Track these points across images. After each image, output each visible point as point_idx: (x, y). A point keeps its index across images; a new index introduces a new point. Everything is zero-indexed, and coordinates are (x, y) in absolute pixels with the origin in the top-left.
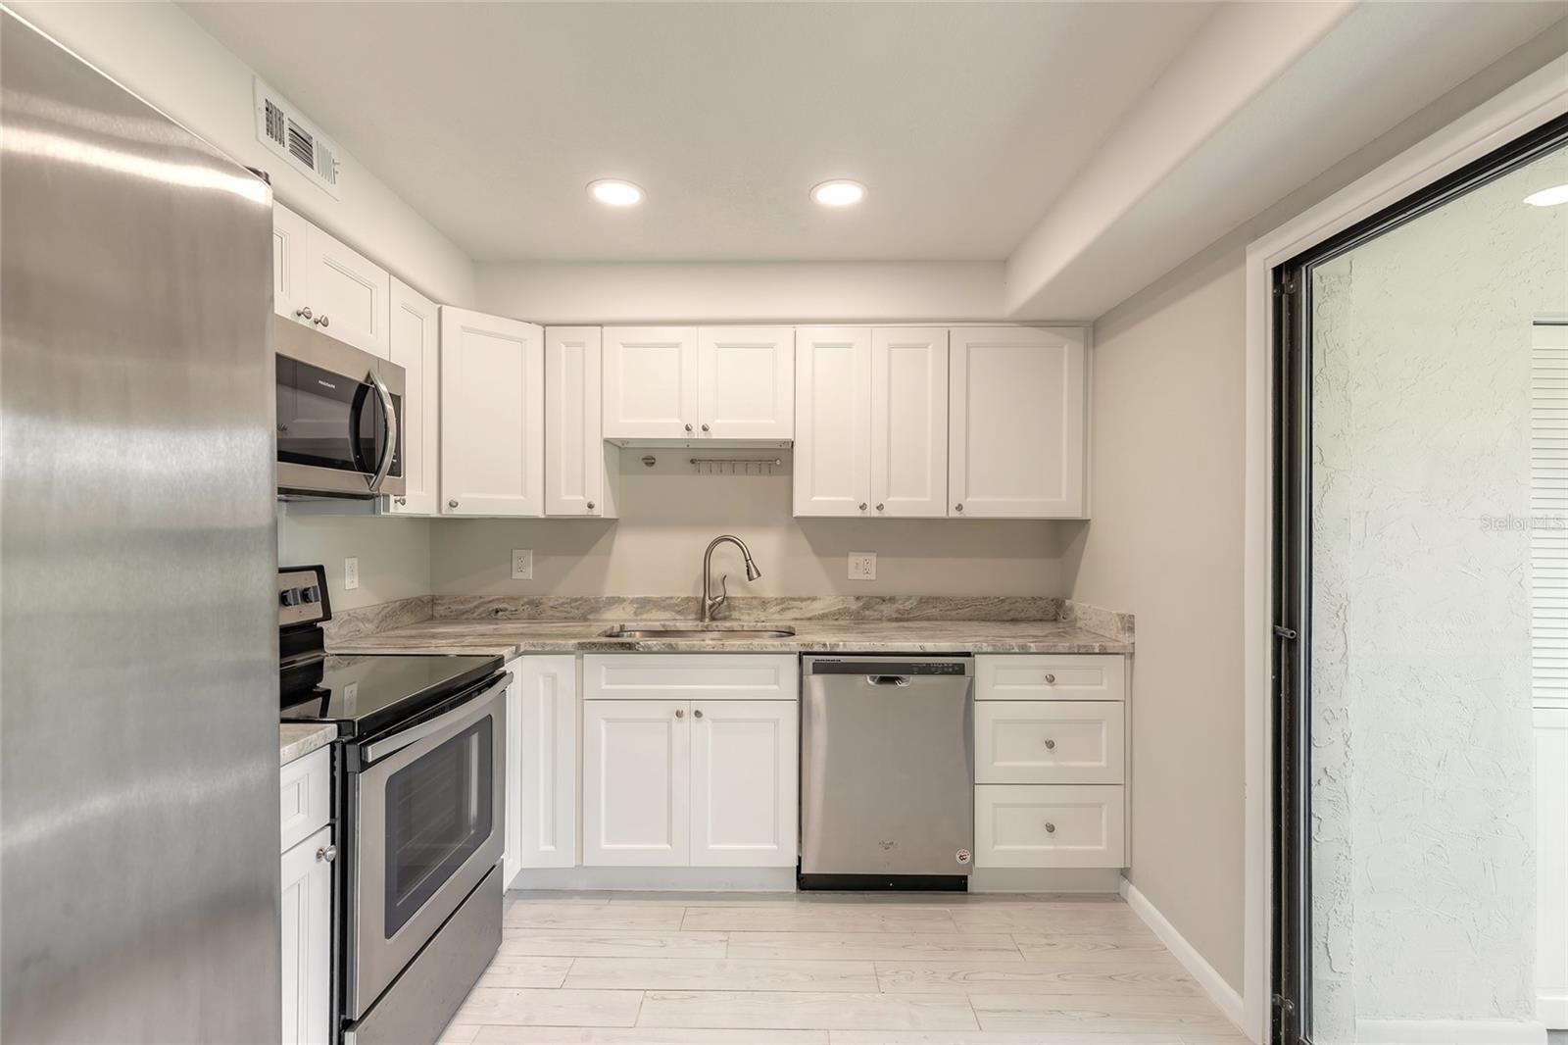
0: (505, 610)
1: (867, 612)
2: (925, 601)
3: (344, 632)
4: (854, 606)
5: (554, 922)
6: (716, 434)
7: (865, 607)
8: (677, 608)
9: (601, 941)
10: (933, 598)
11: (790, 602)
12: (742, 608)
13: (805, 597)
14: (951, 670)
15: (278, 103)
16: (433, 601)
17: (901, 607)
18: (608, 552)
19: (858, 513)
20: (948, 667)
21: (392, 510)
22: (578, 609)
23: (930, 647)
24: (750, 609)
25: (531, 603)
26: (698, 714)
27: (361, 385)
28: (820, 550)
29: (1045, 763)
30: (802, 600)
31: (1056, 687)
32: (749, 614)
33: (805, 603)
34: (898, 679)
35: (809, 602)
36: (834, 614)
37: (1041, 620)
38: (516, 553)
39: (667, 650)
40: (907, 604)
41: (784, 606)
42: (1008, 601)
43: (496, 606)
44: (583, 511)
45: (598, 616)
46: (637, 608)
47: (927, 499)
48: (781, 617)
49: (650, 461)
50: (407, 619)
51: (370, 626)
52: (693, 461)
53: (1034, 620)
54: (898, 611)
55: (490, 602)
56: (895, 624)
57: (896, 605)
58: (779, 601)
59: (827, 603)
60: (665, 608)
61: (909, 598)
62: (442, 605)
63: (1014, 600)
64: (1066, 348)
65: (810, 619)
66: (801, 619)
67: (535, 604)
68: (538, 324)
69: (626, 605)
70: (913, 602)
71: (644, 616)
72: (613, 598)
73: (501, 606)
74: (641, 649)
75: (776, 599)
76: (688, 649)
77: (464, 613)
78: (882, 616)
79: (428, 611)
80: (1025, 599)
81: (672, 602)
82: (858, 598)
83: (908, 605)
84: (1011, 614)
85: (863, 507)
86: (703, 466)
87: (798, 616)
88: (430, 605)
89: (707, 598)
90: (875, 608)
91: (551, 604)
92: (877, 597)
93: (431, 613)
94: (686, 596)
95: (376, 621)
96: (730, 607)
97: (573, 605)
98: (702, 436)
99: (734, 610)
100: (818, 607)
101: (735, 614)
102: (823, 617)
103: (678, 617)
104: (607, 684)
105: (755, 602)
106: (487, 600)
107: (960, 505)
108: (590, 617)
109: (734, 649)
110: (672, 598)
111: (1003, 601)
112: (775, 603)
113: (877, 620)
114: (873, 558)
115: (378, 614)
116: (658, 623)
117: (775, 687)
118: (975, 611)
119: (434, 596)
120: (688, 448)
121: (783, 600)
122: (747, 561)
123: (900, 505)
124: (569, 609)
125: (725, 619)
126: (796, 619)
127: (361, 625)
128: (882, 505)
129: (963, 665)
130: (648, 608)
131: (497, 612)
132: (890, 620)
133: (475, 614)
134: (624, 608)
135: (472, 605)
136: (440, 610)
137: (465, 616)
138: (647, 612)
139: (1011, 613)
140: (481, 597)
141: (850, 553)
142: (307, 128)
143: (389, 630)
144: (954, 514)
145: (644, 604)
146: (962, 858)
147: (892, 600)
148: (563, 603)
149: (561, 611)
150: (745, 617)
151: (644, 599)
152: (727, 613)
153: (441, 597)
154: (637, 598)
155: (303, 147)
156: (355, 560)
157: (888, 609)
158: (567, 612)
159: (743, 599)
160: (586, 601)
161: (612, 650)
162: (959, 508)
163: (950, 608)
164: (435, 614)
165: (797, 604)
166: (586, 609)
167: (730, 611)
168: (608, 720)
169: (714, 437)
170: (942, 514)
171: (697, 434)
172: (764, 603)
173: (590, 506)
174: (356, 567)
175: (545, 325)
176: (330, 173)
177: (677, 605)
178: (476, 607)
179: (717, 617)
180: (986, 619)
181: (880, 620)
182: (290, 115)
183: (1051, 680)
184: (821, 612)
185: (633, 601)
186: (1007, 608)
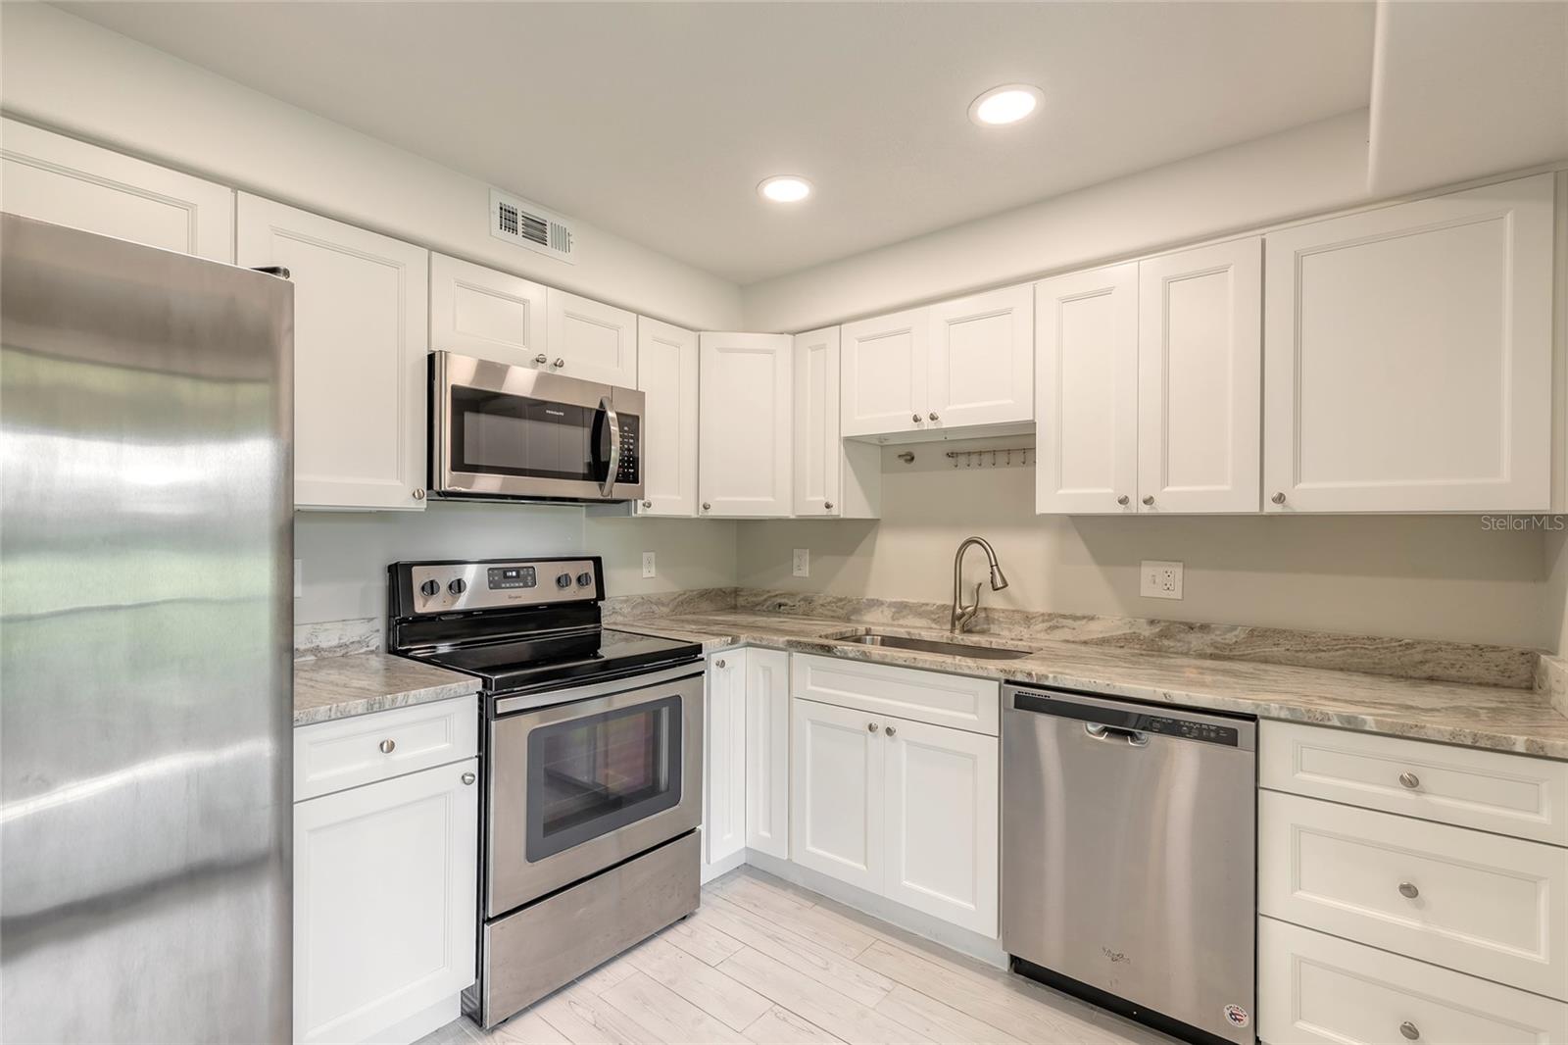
0: (785, 605)
1: (1166, 642)
2: (1258, 634)
3: (637, 611)
4: (1147, 631)
5: (756, 906)
6: (946, 422)
7: (1163, 635)
8: (933, 616)
9: (775, 938)
10: (1274, 631)
11: (1060, 620)
12: (1000, 622)
13: (1079, 614)
14: (1212, 735)
15: (511, 202)
16: (736, 592)
17: (1219, 639)
18: (871, 553)
19: (1120, 510)
20: (1209, 730)
21: (639, 512)
22: (842, 609)
23: (1180, 696)
24: (1011, 623)
25: (805, 599)
26: (889, 731)
27: (598, 411)
28: (1102, 557)
29: (1403, 919)
30: (1075, 618)
31: (1425, 797)
32: (1010, 630)
33: (1079, 623)
34: (1131, 734)
35: (1084, 622)
36: (1118, 640)
37: (1496, 685)
38: (796, 551)
39: (861, 657)
40: (1229, 636)
41: (1051, 624)
42: (1419, 648)
43: (779, 600)
44: (822, 512)
45: (859, 618)
46: (894, 613)
47: (1226, 488)
48: (1047, 637)
49: (910, 458)
50: (705, 605)
51: (665, 610)
52: (950, 455)
53: (1480, 684)
54: (1214, 645)
55: (776, 596)
56: (1209, 663)
57: (1213, 637)
58: (1046, 618)
59: (1112, 622)
60: (920, 615)
61: (1233, 628)
62: (743, 596)
63: (1434, 647)
64: (1509, 218)
65: (1085, 643)
66: (1073, 642)
67: (808, 601)
68: (789, 333)
69: (885, 608)
70: (1240, 634)
71: (901, 622)
72: (873, 600)
73: (783, 601)
74: (838, 654)
75: (1043, 615)
76: (881, 660)
77: (757, 605)
78: (1189, 649)
79: (730, 601)
80: (1457, 648)
81: (929, 608)
82: (1152, 622)
83: (1231, 638)
84: (1427, 669)
85: (1123, 501)
86: (962, 460)
87: (1070, 638)
88: (733, 595)
89: (958, 607)
90: (1178, 637)
91: (821, 602)
92: (1180, 623)
93: (733, 602)
94: (943, 603)
95: (671, 606)
96: (988, 619)
97: (839, 604)
98: (932, 426)
99: (993, 623)
100: (1096, 630)
101: (994, 628)
102: (1103, 642)
103: (934, 626)
104: (812, 684)
105: (1017, 616)
106: (773, 594)
107: (1281, 495)
108: (852, 617)
109: (927, 666)
110: (927, 604)
111: (1409, 646)
112: (1041, 619)
113: (1182, 653)
114: (1178, 571)
115: (672, 600)
116: (903, 630)
117: (973, 717)
118: (1352, 656)
119: (737, 588)
120: (946, 441)
121: (1051, 616)
122: (992, 566)
123: (1180, 497)
124: (835, 608)
125: (982, 632)
126: (1068, 641)
127: (654, 607)
128: (1152, 498)
129: (1235, 731)
130: (904, 613)
131: (780, 606)
132: (1202, 656)
133: (764, 607)
134: (882, 612)
135: (762, 598)
136: (741, 601)
137: (757, 608)
138: (904, 617)
139: (1426, 667)
140: (769, 592)
141: (1143, 562)
142: (538, 214)
143: (686, 614)
144: (1271, 508)
145: (901, 608)
146: (1234, 1017)
147: (1204, 628)
148: (830, 602)
149: (828, 610)
150: (1005, 633)
151: (902, 603)
152: (985, 627)
153: (742, 590)
154: (895, 603)
155: (536, 231)
156: (653, 555)
157: (1196, 641)
158: (833, 611)
159: (1003, 611)
160: (849, 602)
161: (814, 651)
162: (1280, 499)
163: (1305, 648)
164: (739, 605)
165: (1069, 622)
166: (849, 609)
167: (989, 624)
168: (813, 722)
169: (944, 426)
170: (1252, 508)
171: (927, 424)
172: (1028, 619)
173: (828, 506)
174: (654, 559)
175: (794, 333)
176: (564, 244)
177: (932, 612)
178: (765, 600)
179: (974, 629)
180: (1373, 672)
181: (1186, 654)
182: (522, 208)
183: (1411, 783)
184: (1101, 636)
185: (891, 605)
186: (1418, 657)
